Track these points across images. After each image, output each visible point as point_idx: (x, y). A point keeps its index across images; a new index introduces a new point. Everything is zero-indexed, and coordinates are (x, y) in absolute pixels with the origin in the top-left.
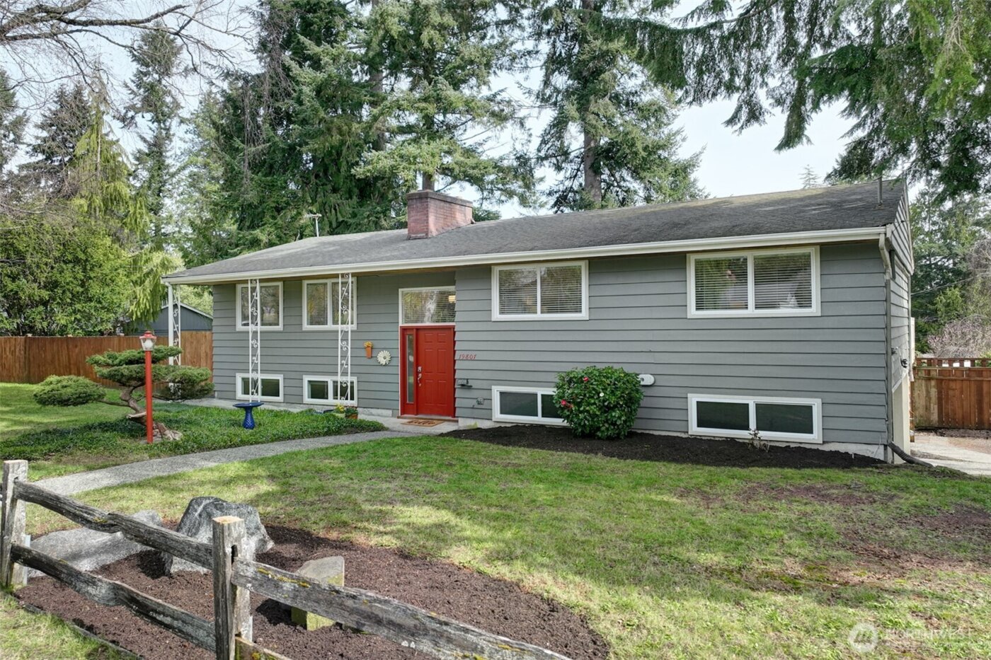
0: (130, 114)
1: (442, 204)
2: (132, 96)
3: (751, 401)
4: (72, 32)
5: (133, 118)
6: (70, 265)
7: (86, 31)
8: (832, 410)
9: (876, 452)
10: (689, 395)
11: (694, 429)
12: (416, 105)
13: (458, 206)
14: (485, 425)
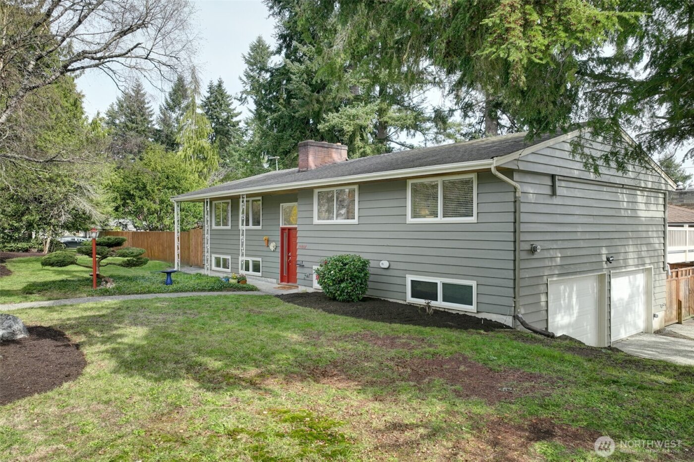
0: (244, 96)
1: (321, 149)
2: (244, 85)
3: (439, 281)
4: (106, 62)
5: (246, 98)
6: (170, 190)
7: (112, 61)
8: (483, 290)
9: (508, 321)
10: (407, 276)
11: (410, 300)
12: (360, 81)
13: (334, 150)
14: (310, 290)
